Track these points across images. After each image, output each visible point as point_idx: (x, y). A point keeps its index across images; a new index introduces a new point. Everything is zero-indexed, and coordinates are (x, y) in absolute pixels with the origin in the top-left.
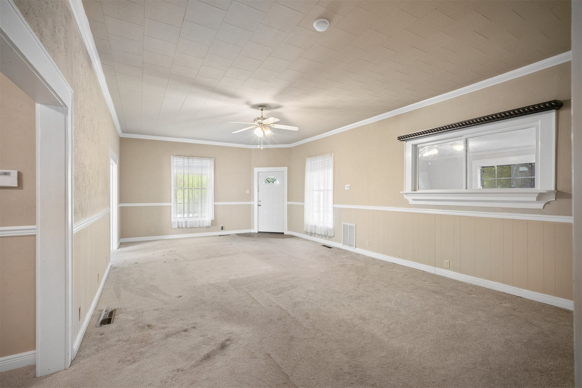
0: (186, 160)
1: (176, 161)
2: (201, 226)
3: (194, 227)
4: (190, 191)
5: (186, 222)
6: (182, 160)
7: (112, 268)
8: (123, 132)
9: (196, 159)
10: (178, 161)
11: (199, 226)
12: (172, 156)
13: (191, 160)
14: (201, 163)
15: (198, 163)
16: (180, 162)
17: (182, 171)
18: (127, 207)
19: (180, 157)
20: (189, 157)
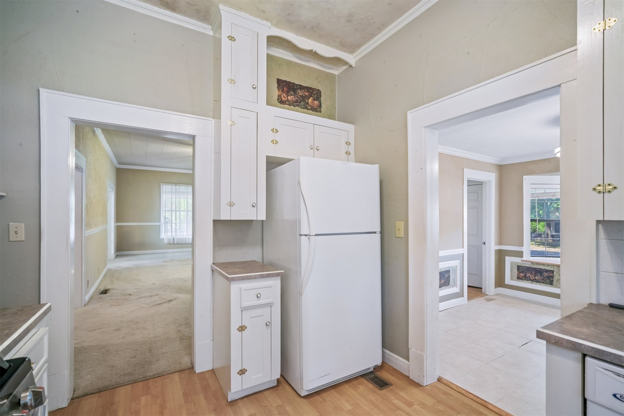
0: (174, 187)
1: (165, 188)
2: (186, 243)
3: (180, 243)
4: (178, 213)
5: (174, 239)
6: (170, 187)
7: (109, 270)
8: (119, 164)
9: (182, 186)
10: (167, 188)
11: (185, 242)
12: (161, 183)
13: (178, 187)
14: (187, 189)
15: (185, 189)
16: (168, 188)
17: (170, 196)
18: (123, 225)
19: (168, 185)
20: (176, 184)
